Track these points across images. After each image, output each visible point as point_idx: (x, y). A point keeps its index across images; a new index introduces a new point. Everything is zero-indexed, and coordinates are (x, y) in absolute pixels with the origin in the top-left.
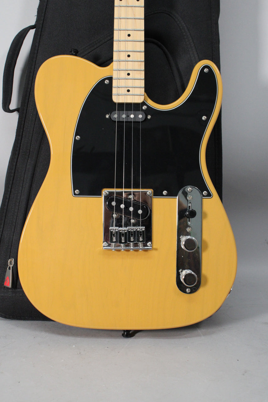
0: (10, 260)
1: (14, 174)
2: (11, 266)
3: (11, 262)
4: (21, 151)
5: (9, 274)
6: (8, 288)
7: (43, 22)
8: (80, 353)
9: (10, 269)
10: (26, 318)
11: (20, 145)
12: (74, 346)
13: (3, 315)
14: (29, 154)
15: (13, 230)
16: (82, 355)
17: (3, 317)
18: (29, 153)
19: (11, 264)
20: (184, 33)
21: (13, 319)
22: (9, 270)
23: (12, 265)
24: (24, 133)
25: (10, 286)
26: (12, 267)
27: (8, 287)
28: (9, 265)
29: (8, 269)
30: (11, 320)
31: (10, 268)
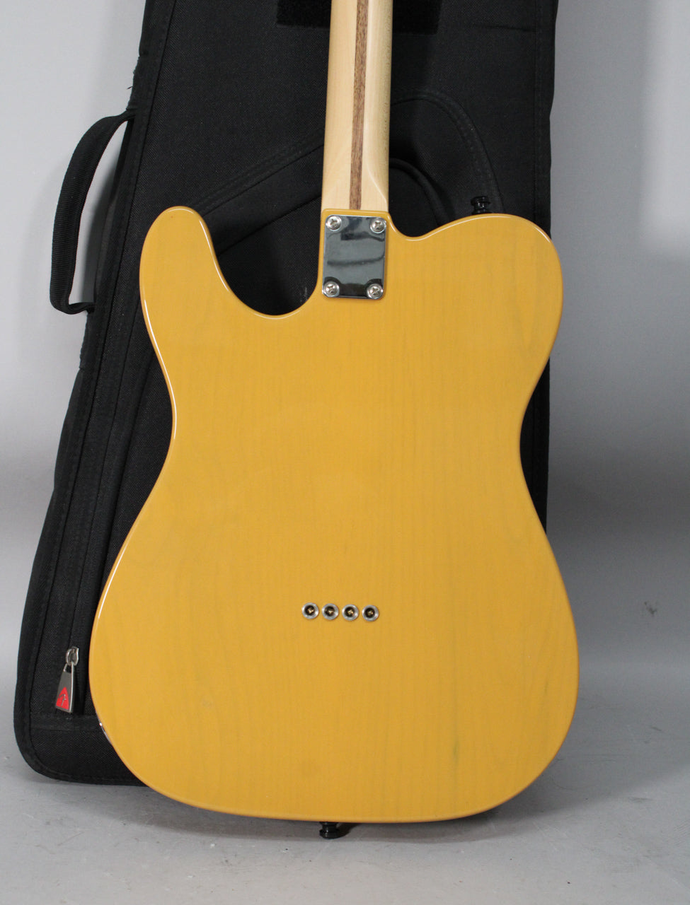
0: (70, 650)
1: (80, 458)
2: (73, 664)
3: (71, 655)
4: (96, 405)
5: (68, 683)
6: (64, 713)
7: (151, 111)
8: (227, 861)
9: (70, 672)
10: (103, 779)
11: (95, 393)
12: (213, 845)
13: (53, 771)
14: (115, 414)
15: (77, 584)
16: (231, 865)
17: (51, 777)
18: (115, 411)
19: (72, 659)
20: (472, 148)
21: (74, 782)
22: (68, 674)
23: (74, 661)
24: (103, 365)
25: (70, 709)
26: (75, 667)
27: (66, 710)
28: (67, 661)
29: (64, 670)
30: (68, 782)
31: (69, 669)
